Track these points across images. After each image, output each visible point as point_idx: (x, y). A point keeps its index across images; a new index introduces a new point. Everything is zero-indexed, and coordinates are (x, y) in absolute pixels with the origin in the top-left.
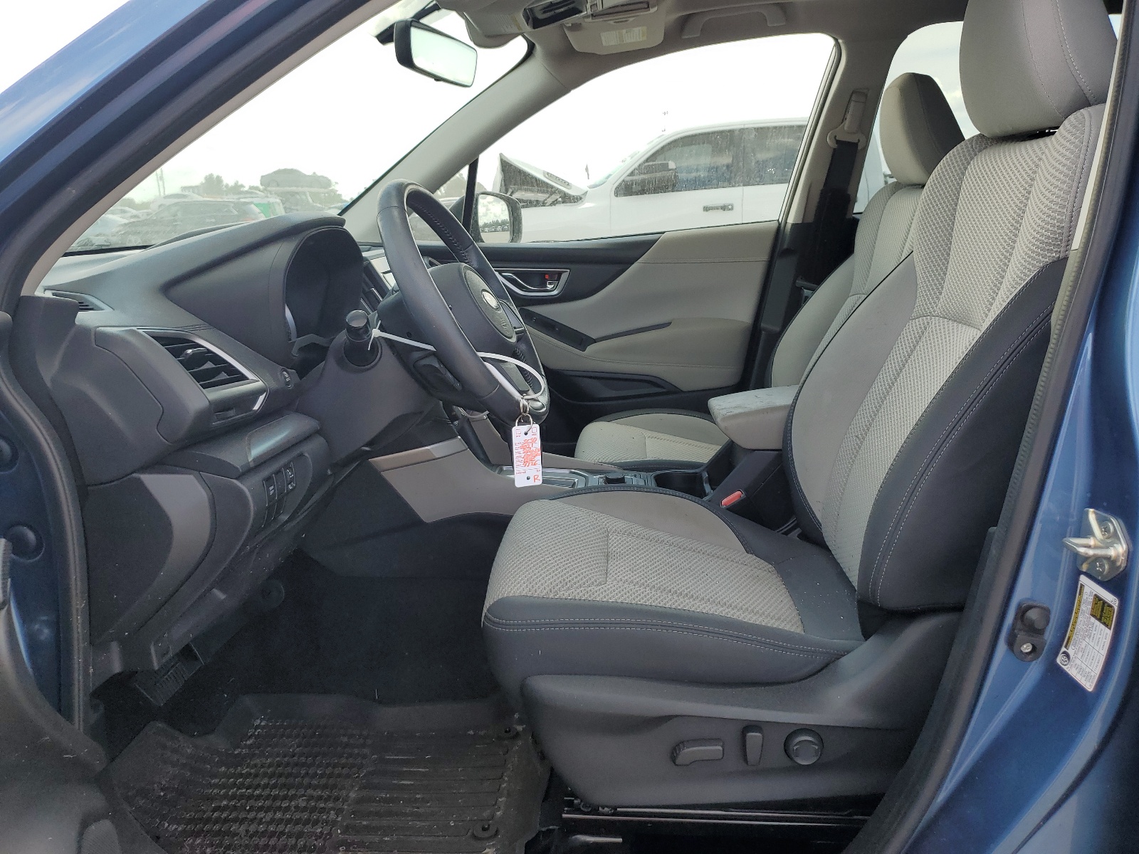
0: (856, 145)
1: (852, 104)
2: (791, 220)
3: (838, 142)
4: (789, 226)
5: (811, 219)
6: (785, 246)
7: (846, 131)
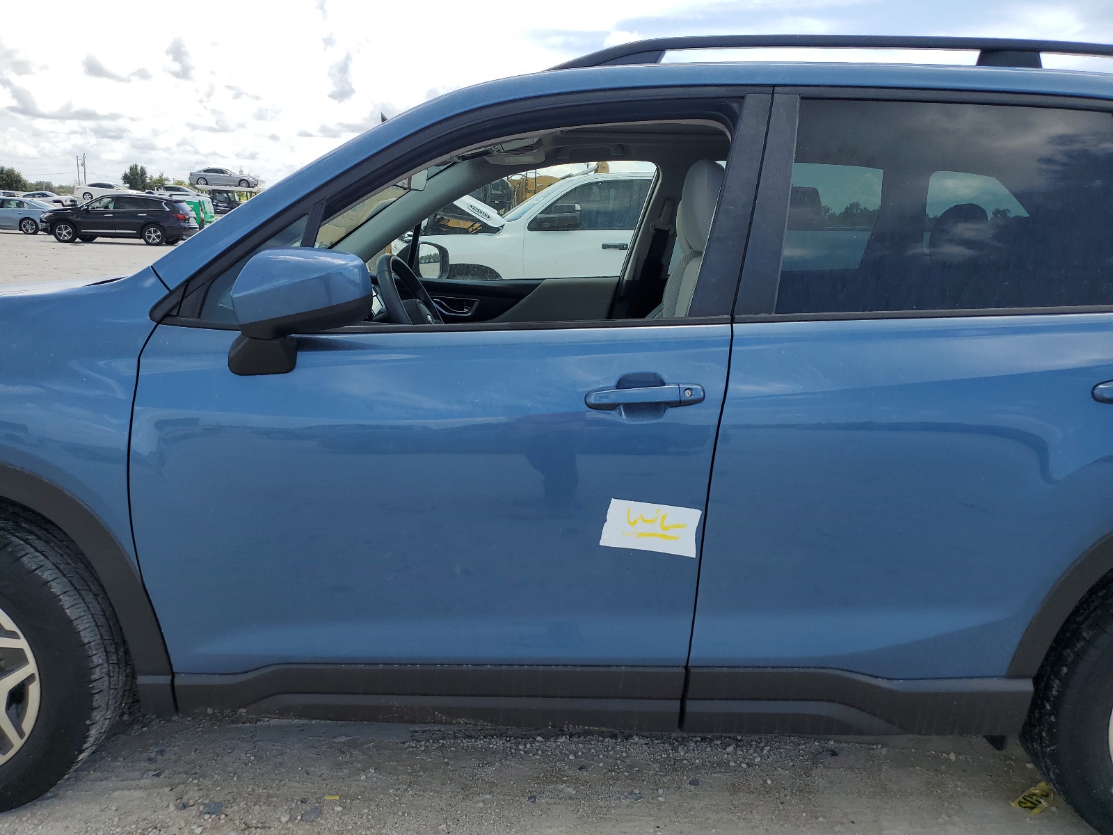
0: (668, 232)
1: (666, 207)
2: (626, 278)
3: (656, 229)
4: (624, 282)
5: (638, 278)
6: (621, 294)
7: (661, 223)
